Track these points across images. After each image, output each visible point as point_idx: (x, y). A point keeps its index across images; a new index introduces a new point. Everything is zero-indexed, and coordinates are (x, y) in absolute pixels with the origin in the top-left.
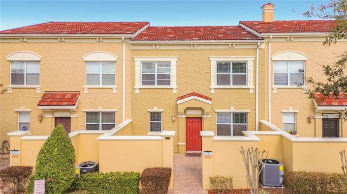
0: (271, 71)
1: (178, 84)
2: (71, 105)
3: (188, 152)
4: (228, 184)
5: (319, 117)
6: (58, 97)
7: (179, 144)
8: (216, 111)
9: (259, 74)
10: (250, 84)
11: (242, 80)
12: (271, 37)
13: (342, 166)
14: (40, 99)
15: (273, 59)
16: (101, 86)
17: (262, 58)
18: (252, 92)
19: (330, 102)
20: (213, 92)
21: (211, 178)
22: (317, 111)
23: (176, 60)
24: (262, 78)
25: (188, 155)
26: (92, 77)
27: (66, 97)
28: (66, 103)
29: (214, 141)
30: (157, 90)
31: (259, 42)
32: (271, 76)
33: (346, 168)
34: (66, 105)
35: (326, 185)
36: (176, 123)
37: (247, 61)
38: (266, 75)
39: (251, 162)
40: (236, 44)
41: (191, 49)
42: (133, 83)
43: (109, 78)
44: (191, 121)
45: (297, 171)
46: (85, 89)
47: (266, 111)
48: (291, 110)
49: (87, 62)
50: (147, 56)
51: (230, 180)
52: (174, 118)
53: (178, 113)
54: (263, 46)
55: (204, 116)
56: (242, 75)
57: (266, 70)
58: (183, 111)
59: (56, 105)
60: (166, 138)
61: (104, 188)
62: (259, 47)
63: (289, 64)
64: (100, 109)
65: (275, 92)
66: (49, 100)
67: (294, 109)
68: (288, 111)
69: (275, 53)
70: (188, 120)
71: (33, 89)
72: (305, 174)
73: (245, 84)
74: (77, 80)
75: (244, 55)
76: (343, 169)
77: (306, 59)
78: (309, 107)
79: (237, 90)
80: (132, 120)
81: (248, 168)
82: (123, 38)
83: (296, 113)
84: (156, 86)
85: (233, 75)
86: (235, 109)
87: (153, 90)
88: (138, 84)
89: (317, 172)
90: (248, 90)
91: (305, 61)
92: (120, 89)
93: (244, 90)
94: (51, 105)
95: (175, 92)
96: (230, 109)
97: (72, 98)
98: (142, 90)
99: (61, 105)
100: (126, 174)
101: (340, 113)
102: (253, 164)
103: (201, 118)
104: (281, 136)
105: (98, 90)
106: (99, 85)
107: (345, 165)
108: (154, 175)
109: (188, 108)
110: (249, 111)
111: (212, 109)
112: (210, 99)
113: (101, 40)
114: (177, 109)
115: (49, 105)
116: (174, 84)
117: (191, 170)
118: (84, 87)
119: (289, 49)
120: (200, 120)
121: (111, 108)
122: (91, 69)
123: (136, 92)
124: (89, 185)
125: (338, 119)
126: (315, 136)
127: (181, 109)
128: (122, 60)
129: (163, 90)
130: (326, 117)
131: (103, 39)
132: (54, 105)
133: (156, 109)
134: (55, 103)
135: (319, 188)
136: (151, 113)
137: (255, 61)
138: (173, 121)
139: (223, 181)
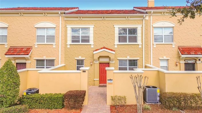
0: (152, 33)
1: (94, 42)
2: (26, 55)
3: (100, 85)
4: (123, 101)
5: (183, 62)
6: (18, 50)
7: (94, 79)
8: (118, 58)
9: (145, 35)
10: (139, 42)
11: (135, 39)
12: (152, 12)
13: (198, 86)
14: (7, 51)
15: (153, 26)
16: (46, 43)
17: (146, 25)
18: (140, 47)
19: (189, 52)
20: (116, 47)
21: (112, 97)
22: (181, 58)
23: (93, 26)
24: (146, 38)
25: (100, 86)
26: (40, 38)
27: (23, 50)
28: (23, 53)
29: (114, 73)
30: (81, 45)
31: (144, 15)
32: (152, 36)
33: (200, 88)
34: (23, 55)
35: (188, 101)
36: (93, 67)
37: (137, 27)
38: (149, 36)
39: (137, 84)
40: (130, 17)
41: (103, 20)
42: (66, 41)
43: (51, 38)
44: (102, 65)
45: (168, 92)
46: (35, 45)
47: (149, 58)
48: (165, 58)
49: (37, 28)
50: (75, 24)
51: (125, 98)
52: (91, 63)
53: (94, 60)
54: (147, 18)
55: (111, 62)
56: (134, 36)
57: (149, 33)
58: (97, 58)
59: (16, 55)
60: (83, 71)
61: (40, 103)
62: (145, 19)
63: (163, 29)
64: (45, 58)
65: (155, 46)
66: (12, 52)
67: (166, 57)
68: (163, 58)
69: (155, 22)
70: (101, 64)
71: (3, 45)
72: (174, 94)
73: (136, 42)
74: (30, 39)
75: (136, 24)
76: (199, 88)
77: (174, 26)
78: (176, 56)
79: (131, 46)
80: (65, 65)
81: (135, 88)
82: (59, 13)
83: (168, 59)
84: (80, 43)
85: (129, 36)
86: (130, 57)
87: (78, 46)
88: (69, 42)
89: (182, 93)
90: (138, 45)
91: (173, 27)
92: (57, 45)
93: (135, 45)
94: (13, 55)
95: (92, 47)
96: (127, 57)
97: (27, 51)
98: (71, 45)
99: (20, 55)
100: (55, 94)
101: (195, 60)
102: (139, 85)
103: (109, 63)
104: (158, 71)
105: (44, 45)
106: (45, 42)
107: (200, 86)
108: (73, 94)
109: (100, 57)
110: (138, 58)
111: (115, 57)
112: (114, 51)
113: (46, 14)
114: (94, 58)
115: (11, 55)
116: (91, 42)
117: (101, 94)
118: (35, 44)
119: (163, 20)
120: (108, 64)
121: (52, 57)
122: (40, 33)
123: (68, 47)
124: (30, 101)
125: (195, 63)
126: (180, 70)
127: (96, 57)
128: (59, 27)
129: (85, 46)
130: (187, 62)
131: (47, 13)
132: (15, 55)
133: (80, 58)
134: (15, 54)
135: (183, 102)
136: (77, 60)
137: (142, 28)
138: (91, 65)
139: (120, 99)
